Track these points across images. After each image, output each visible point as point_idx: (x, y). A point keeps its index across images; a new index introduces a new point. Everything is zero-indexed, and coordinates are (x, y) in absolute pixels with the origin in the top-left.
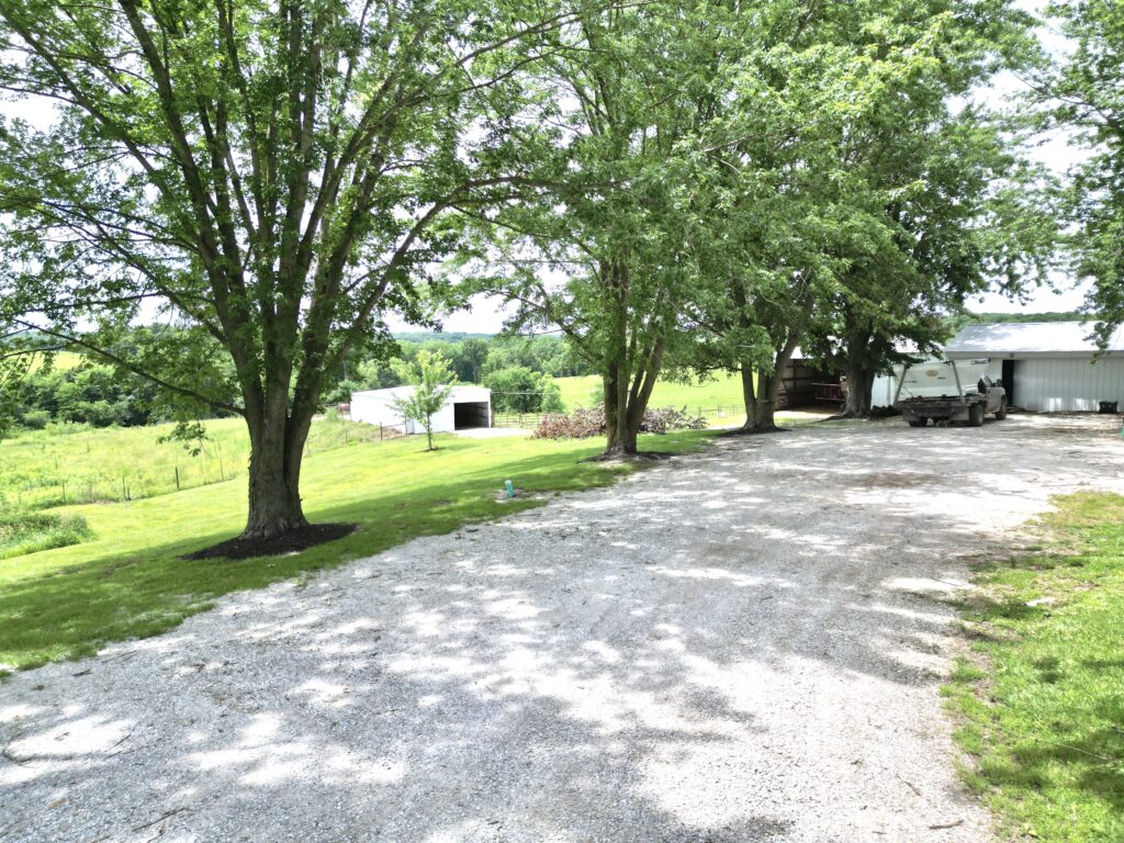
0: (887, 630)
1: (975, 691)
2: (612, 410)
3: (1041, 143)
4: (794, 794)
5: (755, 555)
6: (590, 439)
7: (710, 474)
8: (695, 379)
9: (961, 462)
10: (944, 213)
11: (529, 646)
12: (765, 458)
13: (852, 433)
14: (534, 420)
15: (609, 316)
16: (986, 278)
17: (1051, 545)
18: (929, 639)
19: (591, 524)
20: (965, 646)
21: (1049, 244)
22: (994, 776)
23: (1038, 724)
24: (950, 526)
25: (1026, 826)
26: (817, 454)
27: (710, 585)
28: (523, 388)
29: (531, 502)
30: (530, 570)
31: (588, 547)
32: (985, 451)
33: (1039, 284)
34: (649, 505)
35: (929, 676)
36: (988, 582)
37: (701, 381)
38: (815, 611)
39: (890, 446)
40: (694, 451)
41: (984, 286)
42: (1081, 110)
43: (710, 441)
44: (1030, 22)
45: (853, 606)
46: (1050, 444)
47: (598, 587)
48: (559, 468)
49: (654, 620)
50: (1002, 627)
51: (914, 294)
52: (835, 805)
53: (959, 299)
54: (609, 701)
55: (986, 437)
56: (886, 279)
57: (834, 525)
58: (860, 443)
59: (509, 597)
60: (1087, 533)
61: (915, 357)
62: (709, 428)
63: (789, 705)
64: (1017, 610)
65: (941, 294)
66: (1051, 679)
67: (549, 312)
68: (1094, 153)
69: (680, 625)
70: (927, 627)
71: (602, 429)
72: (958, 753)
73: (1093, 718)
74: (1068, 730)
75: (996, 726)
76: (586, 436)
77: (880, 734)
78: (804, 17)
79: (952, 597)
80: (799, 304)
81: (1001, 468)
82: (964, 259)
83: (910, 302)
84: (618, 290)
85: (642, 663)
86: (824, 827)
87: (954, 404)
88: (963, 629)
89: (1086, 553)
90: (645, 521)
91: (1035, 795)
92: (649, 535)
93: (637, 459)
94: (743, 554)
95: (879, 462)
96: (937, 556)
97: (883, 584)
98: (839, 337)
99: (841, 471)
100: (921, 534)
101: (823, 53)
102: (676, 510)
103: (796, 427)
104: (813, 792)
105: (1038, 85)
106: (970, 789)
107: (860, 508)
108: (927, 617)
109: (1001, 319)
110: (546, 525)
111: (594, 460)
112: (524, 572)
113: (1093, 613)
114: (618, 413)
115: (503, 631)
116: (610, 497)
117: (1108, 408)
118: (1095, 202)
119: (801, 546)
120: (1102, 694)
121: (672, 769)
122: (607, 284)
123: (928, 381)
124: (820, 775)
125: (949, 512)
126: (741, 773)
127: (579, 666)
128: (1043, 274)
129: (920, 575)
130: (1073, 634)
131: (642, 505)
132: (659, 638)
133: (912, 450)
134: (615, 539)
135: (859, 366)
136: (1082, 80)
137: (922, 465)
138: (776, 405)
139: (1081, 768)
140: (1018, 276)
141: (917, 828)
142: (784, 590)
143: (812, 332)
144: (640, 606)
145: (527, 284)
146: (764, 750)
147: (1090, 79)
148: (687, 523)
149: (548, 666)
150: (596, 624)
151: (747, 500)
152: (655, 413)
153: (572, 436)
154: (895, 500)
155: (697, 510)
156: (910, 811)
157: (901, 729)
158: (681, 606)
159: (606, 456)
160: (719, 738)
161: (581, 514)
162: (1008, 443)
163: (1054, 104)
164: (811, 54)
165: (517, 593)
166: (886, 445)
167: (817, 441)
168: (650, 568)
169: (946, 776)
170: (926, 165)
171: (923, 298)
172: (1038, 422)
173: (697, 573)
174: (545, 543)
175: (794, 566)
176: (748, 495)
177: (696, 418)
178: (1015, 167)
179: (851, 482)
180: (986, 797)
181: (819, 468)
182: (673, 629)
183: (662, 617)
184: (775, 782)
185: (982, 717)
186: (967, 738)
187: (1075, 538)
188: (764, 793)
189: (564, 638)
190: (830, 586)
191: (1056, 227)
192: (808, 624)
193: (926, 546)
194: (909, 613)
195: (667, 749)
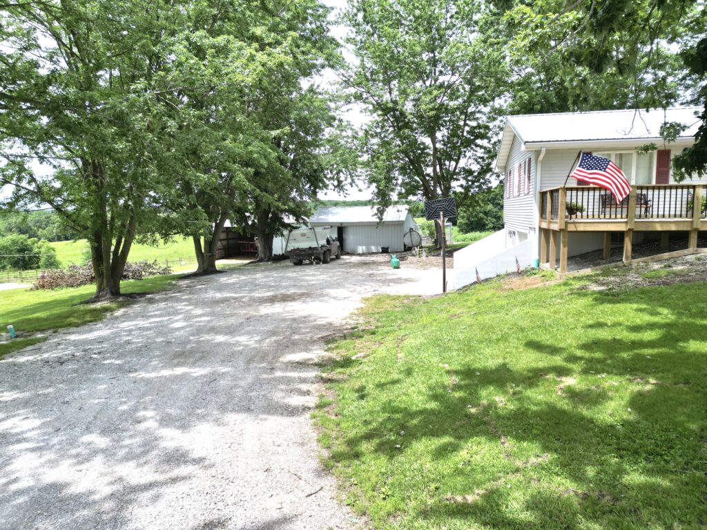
0: (283, 387)
1: (328, 412)
2: (99, 266)
3: (348, 110)
4: (230, 500)
5: (205, 354)
6: (83, 287)
7: (175, 305)
8: (161, 241)
9: (320, 284)
10: (303, 145)
11: (33, 450)
12: (211, 291)
13: (263, 271)
14: (33, 275)
15: (92, 198)
16: (327, 182)
17: (362, 325)
18: (304, 387)
19: (85, 351)
20: (322, 387)
21: (355, 165)
22: (337, 457)
23: (357, 423)
24: (315, 320)
25: (352, 480)
26: (242, 286)
27: (176, 379)
28: (22, 250)
29: (32, 340)
30: (33, 392)
31: (82, 367)
32: (331, 277)
33: (352, 186)
34: (130, 331)
35: (306, 409)
36: (333, 349)
37: (165, 243)
38: (243, 383)
39: (283, 278)
40: (163, 290)
41: (326, 186)
42: (365, 96)
43: (174, 282)
44: (338, 45)
45: (265, 376)
46: (361, 271)
47: (91, 396)
48: (57, 311)
49: (136, 410)
50: (340, 373)
51: (292, 190)
52: (255, 500)
53: (315, 193)
54: (102, 475)
55: (333, 269)
56: (275, 180)
57: (253, 328)
58: (267, 277)
59: (14, 416)
60: (377, 316)
61: (294, 225)
62: (173, 273)
63: (228, 445)
64: (347, 363)
65: (305, 190)
66: (362, 397)
67: (41, 193)
68: (371, 118)
69: (154, 409)
70: (304, 381)
71: (92, 280)
72: (320, 449)
73: (381, 414)
74: (370, 423)
75: (338, 429)
76: (79, 285)
77: (279, 449)
78: (216, 16)
79: (316, 360)
80: (226, 193)
81: (339, 285)
82: (315, 171)
83: (290, 194)
84: (98, 180)
85: (127, 442)
86: (248, 516)
87: (315, 251)
88: (322, 378)
89: (377, 327)
90: (128, 342)
91: (356, 462)
92: (131, 352)
93: (121, 299)
94: (198, 355)
95: (277, 287)
96: (308, 339)
97: (281, 359)
98: (252, 214)
99: (257, 295)
100: (300, 328)
101: (228, 41)
102: (152, 332)
103: (229, 269)
104: (242, 495)
105: (344, 79)
106: (326, 468)
107: (267, 316)
108: (304, 375)
109: (336, 204)
110: (46, 356)
111: (87, 302)
112: (27, 394)
113: (381, 358)
114: (104, 267)
115: (8, 443)
116: (100, 329)
117: (385, 251)
118: (374, 144)
119: (233, 344)
120: (384, 400)
121: (151, 509)
122: (88, 176)
123: (302, 240)
124: (246, 484)
125: (314, 313)
126: (197, 498)
127: (78, 455)
128: (353, 181)
129: (301, 350)
130: (372, 371)
131: (125, 331)
132: (139, 422)
133: (295, 279)
134: (105, 359)
135: (264, 231)
136: (364, 80)
137: (300, 287)
138: (217, 256)
139: (376, 441)
140: (342, 181)
141: (300, 499)
142: (223, 373)
143: (235, 211)
144: (125, 402)
145: (19, 172)
146: (212, 479)
147: (367, 80)
148: (159, 340)
149: (50, 461)
150: (90, 423)
151: (199, 319)
152: (134, 266)
153: (67, 286)
154: (287, 309)
155: (165, 330)
156: (296, 490)
157: (291, 444)
158: (155, 397)
159: (97, 298)
160: (183, 478)
161: (75, 344)
162: (342, 272)
163: (352, 90)
164: (221, 40)
165: (21, 411)
166: (281, 277)
167: (243, 278)
168: (132, 375)
169: (314, 464)
170: (292, 116)
171: (296, 192)
172: (355, 259)
173: (166, 373)
174: (46, 370)
175: (229, 356)
176: (201, 316)
177: (164, 266)
178: (337, 122)
179: (263, 301)
180: (333, 471)
181: (244, 294)
182: (149, 414)
183: (141, 407)
184: (219, 497)
185: (332, 426)
186: (324, 440)
187: (372, 320)
188: (213, 506)
189: (64, 438)
190: (251, 366)
191: (357, 156)
192: (238, 392)
193: (303, 334)
194: (295, 374)
195: (145, 496)
